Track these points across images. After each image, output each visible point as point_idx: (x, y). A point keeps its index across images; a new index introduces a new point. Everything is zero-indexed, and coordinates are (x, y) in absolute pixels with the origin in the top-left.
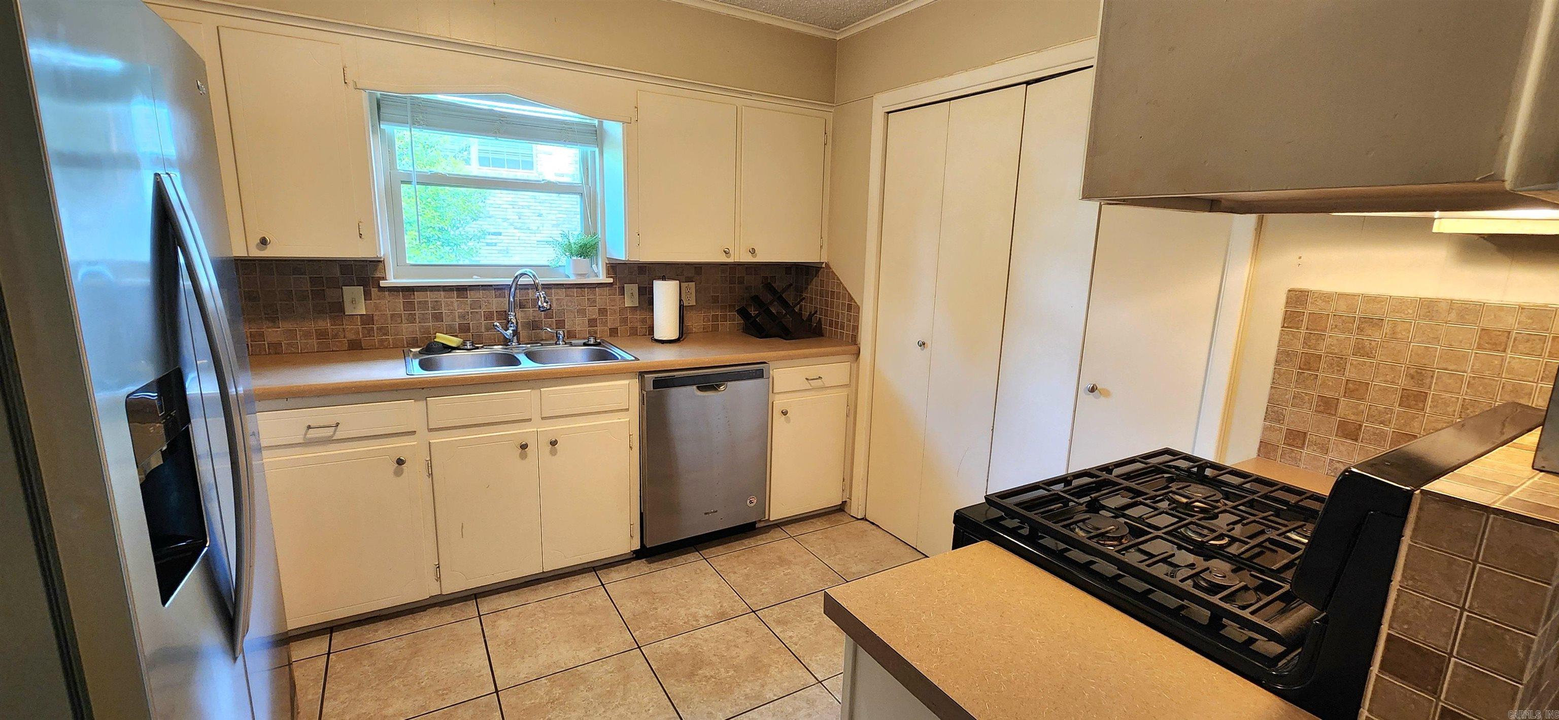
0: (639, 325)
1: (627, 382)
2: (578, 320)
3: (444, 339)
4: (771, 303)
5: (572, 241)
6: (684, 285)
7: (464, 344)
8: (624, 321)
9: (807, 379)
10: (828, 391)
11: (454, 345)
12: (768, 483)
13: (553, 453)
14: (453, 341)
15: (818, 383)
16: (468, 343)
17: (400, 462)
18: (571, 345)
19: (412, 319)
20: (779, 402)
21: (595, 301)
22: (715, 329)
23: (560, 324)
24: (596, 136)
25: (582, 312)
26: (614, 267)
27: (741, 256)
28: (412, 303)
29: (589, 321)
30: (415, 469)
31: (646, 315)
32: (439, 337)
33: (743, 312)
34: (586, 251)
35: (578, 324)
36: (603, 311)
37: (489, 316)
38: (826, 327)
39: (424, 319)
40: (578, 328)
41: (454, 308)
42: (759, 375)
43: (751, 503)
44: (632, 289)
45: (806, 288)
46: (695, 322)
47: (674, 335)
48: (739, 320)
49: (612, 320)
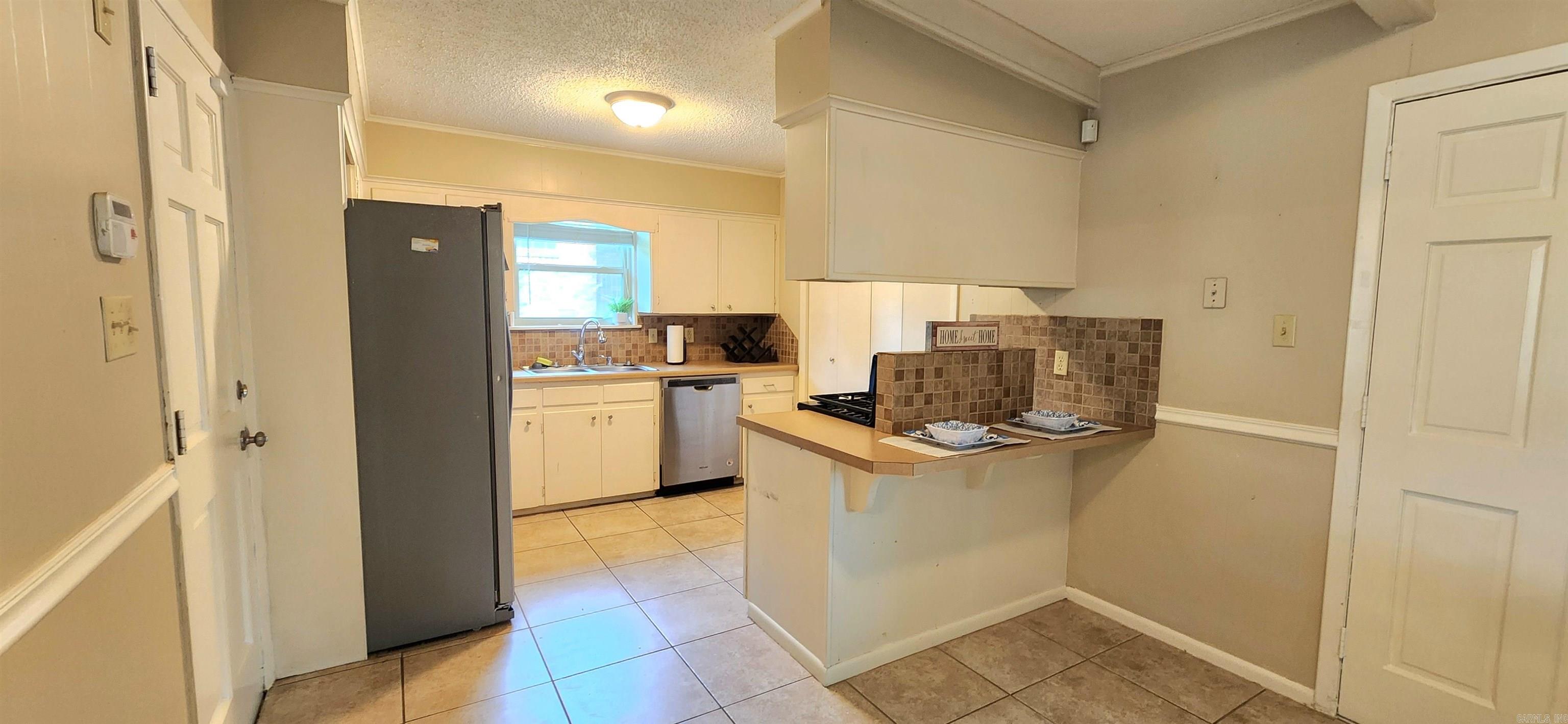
0: (658, 355)
1: (652, 383)
2: (620, 351)
3: (543, 361)
4: (744, 340)
5: (617, 303)
6: (687, 329)
7: (554, 364)
8: (648, 352)
9: (764, 386)
10: (780, 394)
11: (548, 365)
12: (740, 450)
13: (610, 423)
14: (547, 362)
15: (772, 388)
16: (556, 363)
17: (528, 423)
18: (616, 365)
19: (523, 349)
20: (747, 400)
21: (630, 339)
22: (707, 358)
23: (609, 354)
24: (632, 239)
25: (622, 346)
26: (642, 318)
27: (722, 310)
28: (524, 340)
29: (627, 352)
30: (535, 428)
31: (662, 348)
32: (539, 360)
33: (725, 347)
34: (625, 309)
35: (620, 354)
36: (635, 346)
37: (567, 348)
38: (779, 355)
39: (530, 350)
40: (619, 356)
41: (547, 343)
42: (733, 381)
43: (729, 463)
44: (653, 332)
45: (767, 331)
46: (694, 352)
47: (681, 361)
48: (723, 352)
49: (641, 352)
